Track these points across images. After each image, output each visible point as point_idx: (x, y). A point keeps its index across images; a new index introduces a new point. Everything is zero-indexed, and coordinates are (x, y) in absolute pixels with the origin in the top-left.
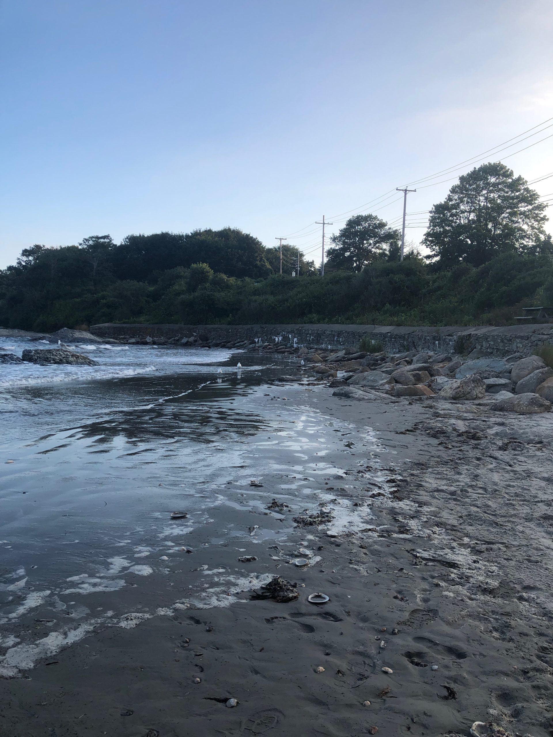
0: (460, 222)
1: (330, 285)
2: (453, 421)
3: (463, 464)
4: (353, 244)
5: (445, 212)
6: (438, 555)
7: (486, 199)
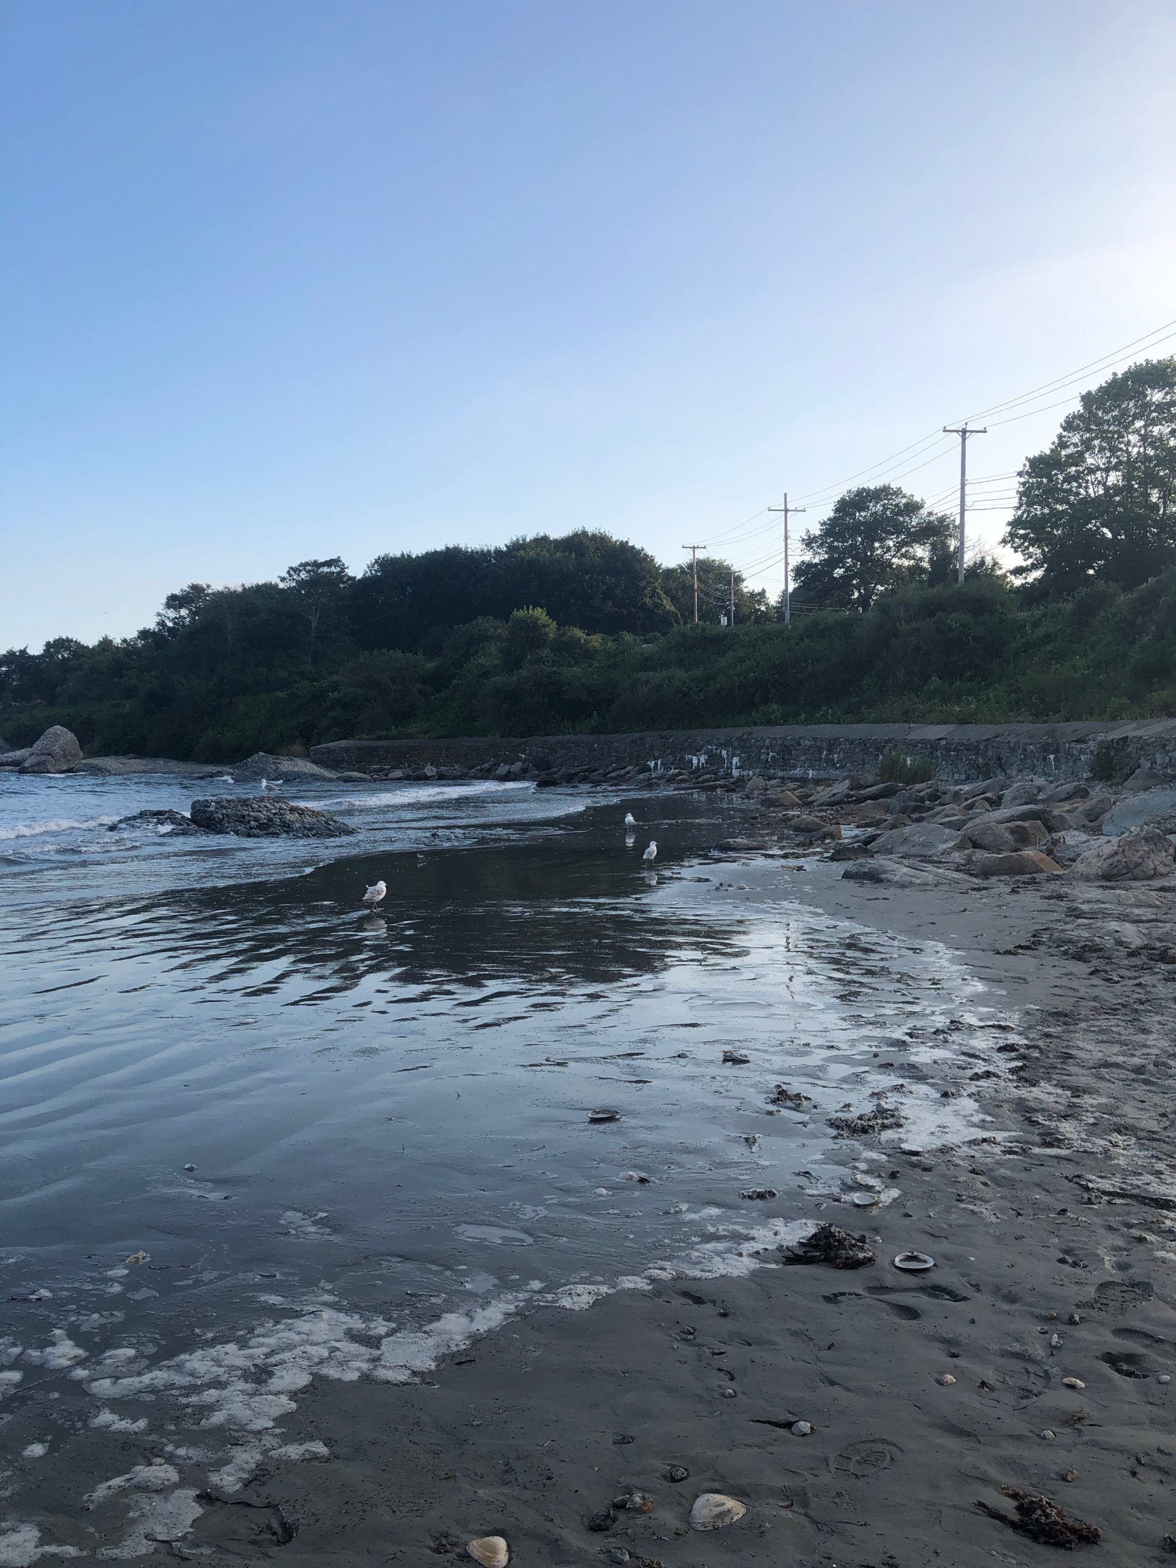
0: (1087, 492)
1: (806, 640)
2: (1114, 925)
3: (1150, 1011)
4: (852, 551)
5: (1053, 473)
6: (1131, 1184)
7: (1144, 438)
